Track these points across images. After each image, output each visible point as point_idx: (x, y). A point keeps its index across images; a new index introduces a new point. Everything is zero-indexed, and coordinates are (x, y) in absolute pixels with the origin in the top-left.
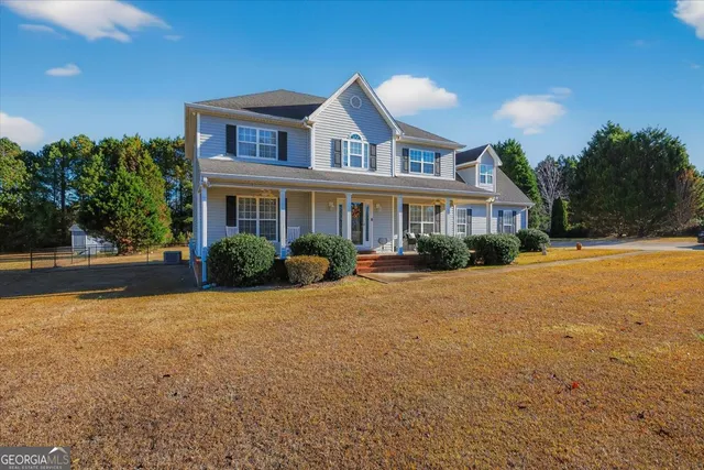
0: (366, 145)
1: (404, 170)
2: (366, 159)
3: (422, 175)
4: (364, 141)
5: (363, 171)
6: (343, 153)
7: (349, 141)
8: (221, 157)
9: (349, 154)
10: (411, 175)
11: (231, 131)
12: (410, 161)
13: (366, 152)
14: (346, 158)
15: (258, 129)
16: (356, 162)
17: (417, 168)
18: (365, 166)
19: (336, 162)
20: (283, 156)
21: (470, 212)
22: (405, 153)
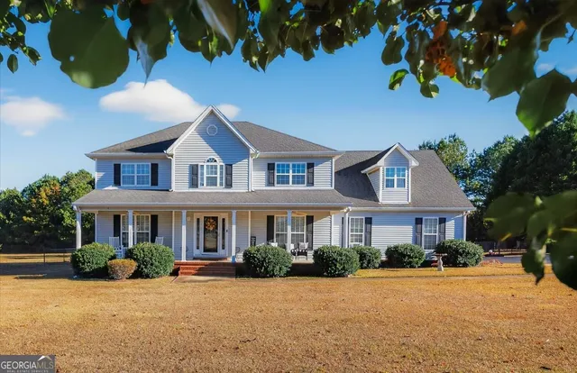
0: (222, 166)
1: (270, 183)
2: (221, 178)
3: (291, 187)
4: (220, 163)
5: (219, 189)
6: (199, 176)
7: (205, 165)
8: (111, 188)
9: (205, 175)
10: (278, 187)
11: (117, 168)
12: (276, 174)
13: (221, 173)
14: (202, 179)
15: (136, 164)
16: (212, 182)
17: (284, 180)
18: (221, 184)
19: (194, 184)
20: (155, 182)
21: (369, 221)
22: (271, 167)
